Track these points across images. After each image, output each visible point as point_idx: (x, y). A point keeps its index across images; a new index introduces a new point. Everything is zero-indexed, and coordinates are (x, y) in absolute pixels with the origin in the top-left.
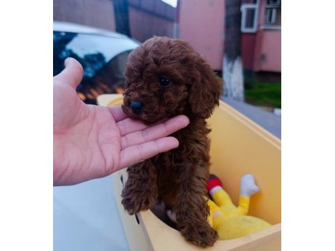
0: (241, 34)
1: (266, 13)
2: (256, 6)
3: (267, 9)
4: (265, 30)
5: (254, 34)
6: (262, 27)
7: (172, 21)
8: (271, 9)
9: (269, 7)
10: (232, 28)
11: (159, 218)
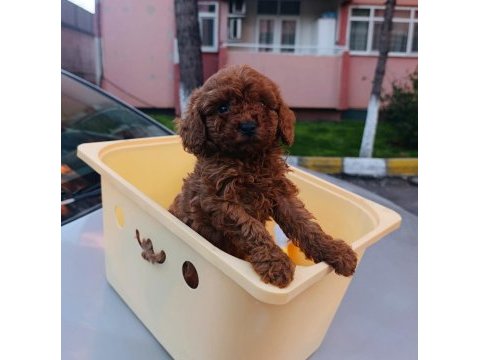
0: (201, 54)
1: (229, 25)
2: (214, 15)
3: (229, 19)
4: (229, 48)
5: (216, 54)
6: (225, 45)
7: (91, 35)
8: (236, 19)
9: (232, 16)
10: (188, 47)
11: (218, 247)
